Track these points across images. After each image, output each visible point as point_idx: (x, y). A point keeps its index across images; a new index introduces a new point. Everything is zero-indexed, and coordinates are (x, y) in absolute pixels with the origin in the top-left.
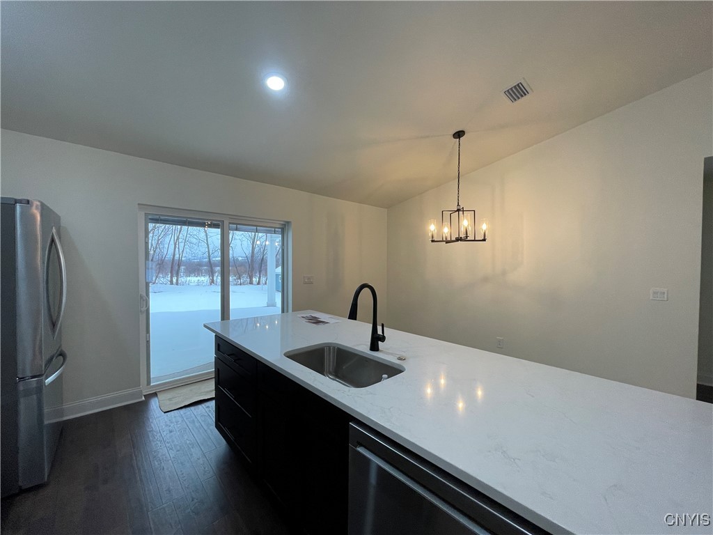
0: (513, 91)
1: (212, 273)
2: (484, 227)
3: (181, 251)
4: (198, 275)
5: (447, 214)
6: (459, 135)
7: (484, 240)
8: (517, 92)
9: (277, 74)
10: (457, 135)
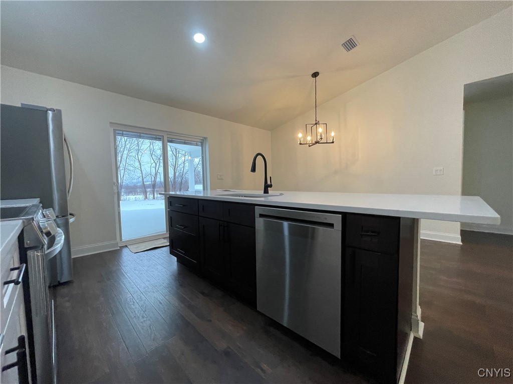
0: (347, 44)
1: (145, 193)
2: (333, 134)
3: (122, 176)
4: (135, 194)
5: (309, 127)
6: (315, 75)
7: (333, 142)
8: (350, 45)
9: (201, 32)
10: (314, 75)
